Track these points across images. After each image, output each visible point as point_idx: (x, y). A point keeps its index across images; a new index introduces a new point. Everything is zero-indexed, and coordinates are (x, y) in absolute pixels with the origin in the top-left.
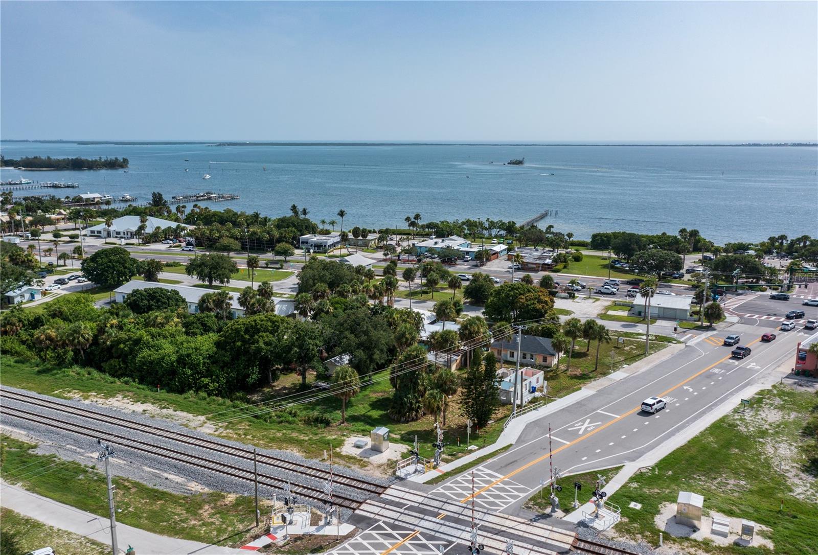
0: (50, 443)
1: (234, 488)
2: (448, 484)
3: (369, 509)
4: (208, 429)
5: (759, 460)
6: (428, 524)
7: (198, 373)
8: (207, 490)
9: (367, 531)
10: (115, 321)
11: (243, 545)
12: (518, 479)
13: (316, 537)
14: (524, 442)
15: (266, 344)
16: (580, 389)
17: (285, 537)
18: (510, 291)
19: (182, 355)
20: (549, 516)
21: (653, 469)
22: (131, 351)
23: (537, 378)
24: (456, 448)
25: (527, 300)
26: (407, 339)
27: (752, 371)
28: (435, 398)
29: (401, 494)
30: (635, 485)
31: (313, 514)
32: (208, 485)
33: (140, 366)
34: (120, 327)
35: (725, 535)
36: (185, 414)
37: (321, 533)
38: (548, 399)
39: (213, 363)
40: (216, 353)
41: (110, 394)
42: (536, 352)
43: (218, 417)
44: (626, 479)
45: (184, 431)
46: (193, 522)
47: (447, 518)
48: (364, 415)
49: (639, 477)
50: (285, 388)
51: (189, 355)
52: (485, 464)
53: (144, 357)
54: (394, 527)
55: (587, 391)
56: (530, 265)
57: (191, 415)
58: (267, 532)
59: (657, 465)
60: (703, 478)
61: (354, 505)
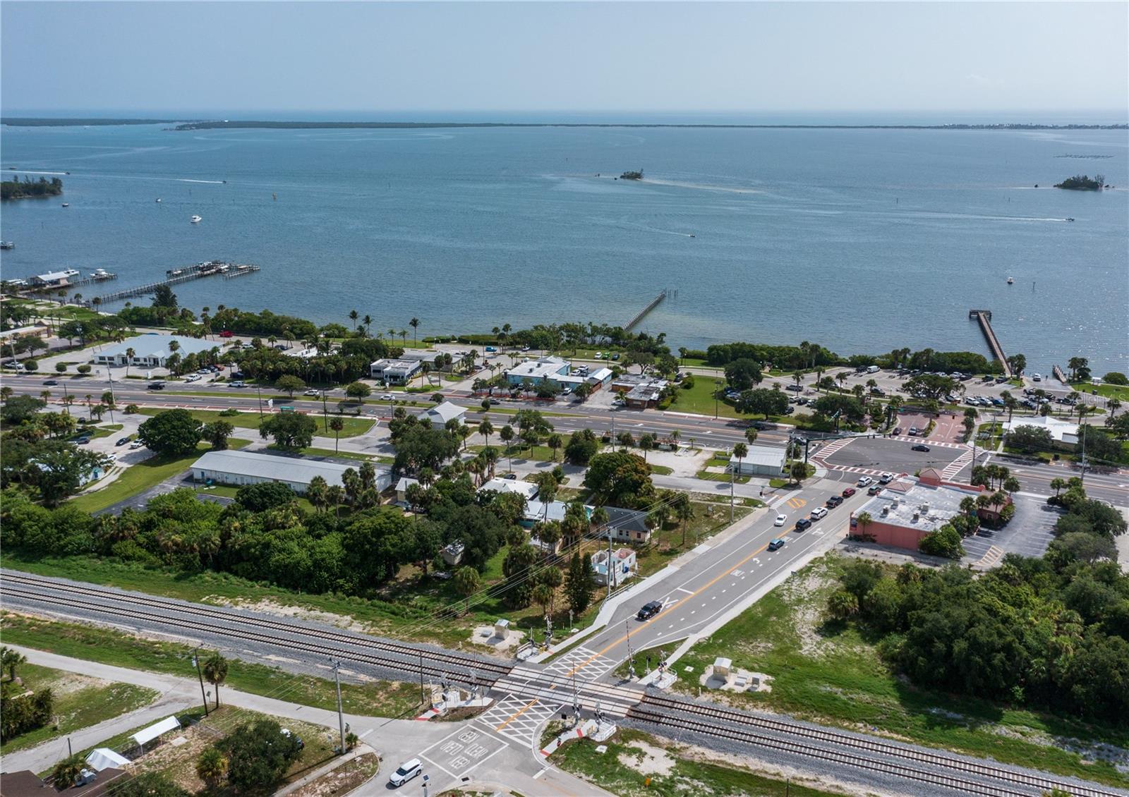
0: (228, 649)
1: (396, 677)
2: (557, 663)
3: (501, 686)
4: (357, 628)
5: (788, 625)
6: (544, 693)
7: (333, 575)
8: (374, 680)
9: (502, 702)
10: (237, 524)
11: (416, 717)
12: (608, 655)
13: (467, 708)
14: (615, 622)
15: (393, 545)
16: (666, 566)
17: (445, 710)
18: (608, 463)
19: (316, 560)
20: (628, 681)
21: (709, 638)
22: (262, 554)
23: (631, 559)
24: (562, 631)
25: (624, 472)
26: (517, 539)
27: (816, 537)
28: (543, 592)
29: (523, 673)
30: (693, 653)
31: (461, 692)
32: (374, 676)
33: (274, 570)
34: (243, 530)
35: (742, 685)
36: (331, 615)
37: (469, 705)
38: (636, 580)
39: (345, 564)
40: (347, 556)
41: (256, 599)
42: (630, 529)
43: (361, 616)
44: (687, 649)
45: (337, 631)
46: (375, 705)
47: (557, 688)
48: (483, 604)
49: (697, 647)
50: (407, 580)
51: (323, 560)
52: (584, 644)
53: (277, 561)
54: (520, 697)
55: (672, 568)
56: (635, 403)
57: (337, 616)
58: (431, 707)
59: (713, 635)
60: (743, 644)
61: (489, 684)
